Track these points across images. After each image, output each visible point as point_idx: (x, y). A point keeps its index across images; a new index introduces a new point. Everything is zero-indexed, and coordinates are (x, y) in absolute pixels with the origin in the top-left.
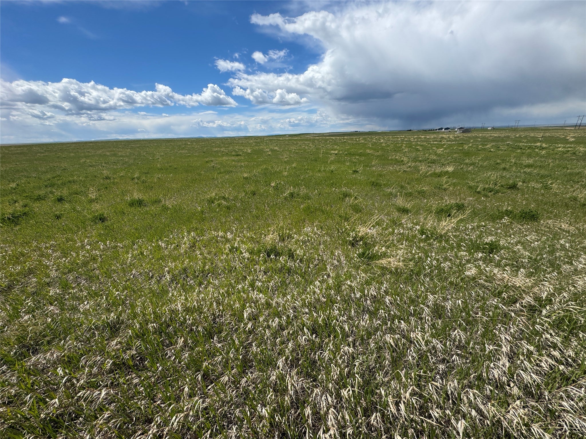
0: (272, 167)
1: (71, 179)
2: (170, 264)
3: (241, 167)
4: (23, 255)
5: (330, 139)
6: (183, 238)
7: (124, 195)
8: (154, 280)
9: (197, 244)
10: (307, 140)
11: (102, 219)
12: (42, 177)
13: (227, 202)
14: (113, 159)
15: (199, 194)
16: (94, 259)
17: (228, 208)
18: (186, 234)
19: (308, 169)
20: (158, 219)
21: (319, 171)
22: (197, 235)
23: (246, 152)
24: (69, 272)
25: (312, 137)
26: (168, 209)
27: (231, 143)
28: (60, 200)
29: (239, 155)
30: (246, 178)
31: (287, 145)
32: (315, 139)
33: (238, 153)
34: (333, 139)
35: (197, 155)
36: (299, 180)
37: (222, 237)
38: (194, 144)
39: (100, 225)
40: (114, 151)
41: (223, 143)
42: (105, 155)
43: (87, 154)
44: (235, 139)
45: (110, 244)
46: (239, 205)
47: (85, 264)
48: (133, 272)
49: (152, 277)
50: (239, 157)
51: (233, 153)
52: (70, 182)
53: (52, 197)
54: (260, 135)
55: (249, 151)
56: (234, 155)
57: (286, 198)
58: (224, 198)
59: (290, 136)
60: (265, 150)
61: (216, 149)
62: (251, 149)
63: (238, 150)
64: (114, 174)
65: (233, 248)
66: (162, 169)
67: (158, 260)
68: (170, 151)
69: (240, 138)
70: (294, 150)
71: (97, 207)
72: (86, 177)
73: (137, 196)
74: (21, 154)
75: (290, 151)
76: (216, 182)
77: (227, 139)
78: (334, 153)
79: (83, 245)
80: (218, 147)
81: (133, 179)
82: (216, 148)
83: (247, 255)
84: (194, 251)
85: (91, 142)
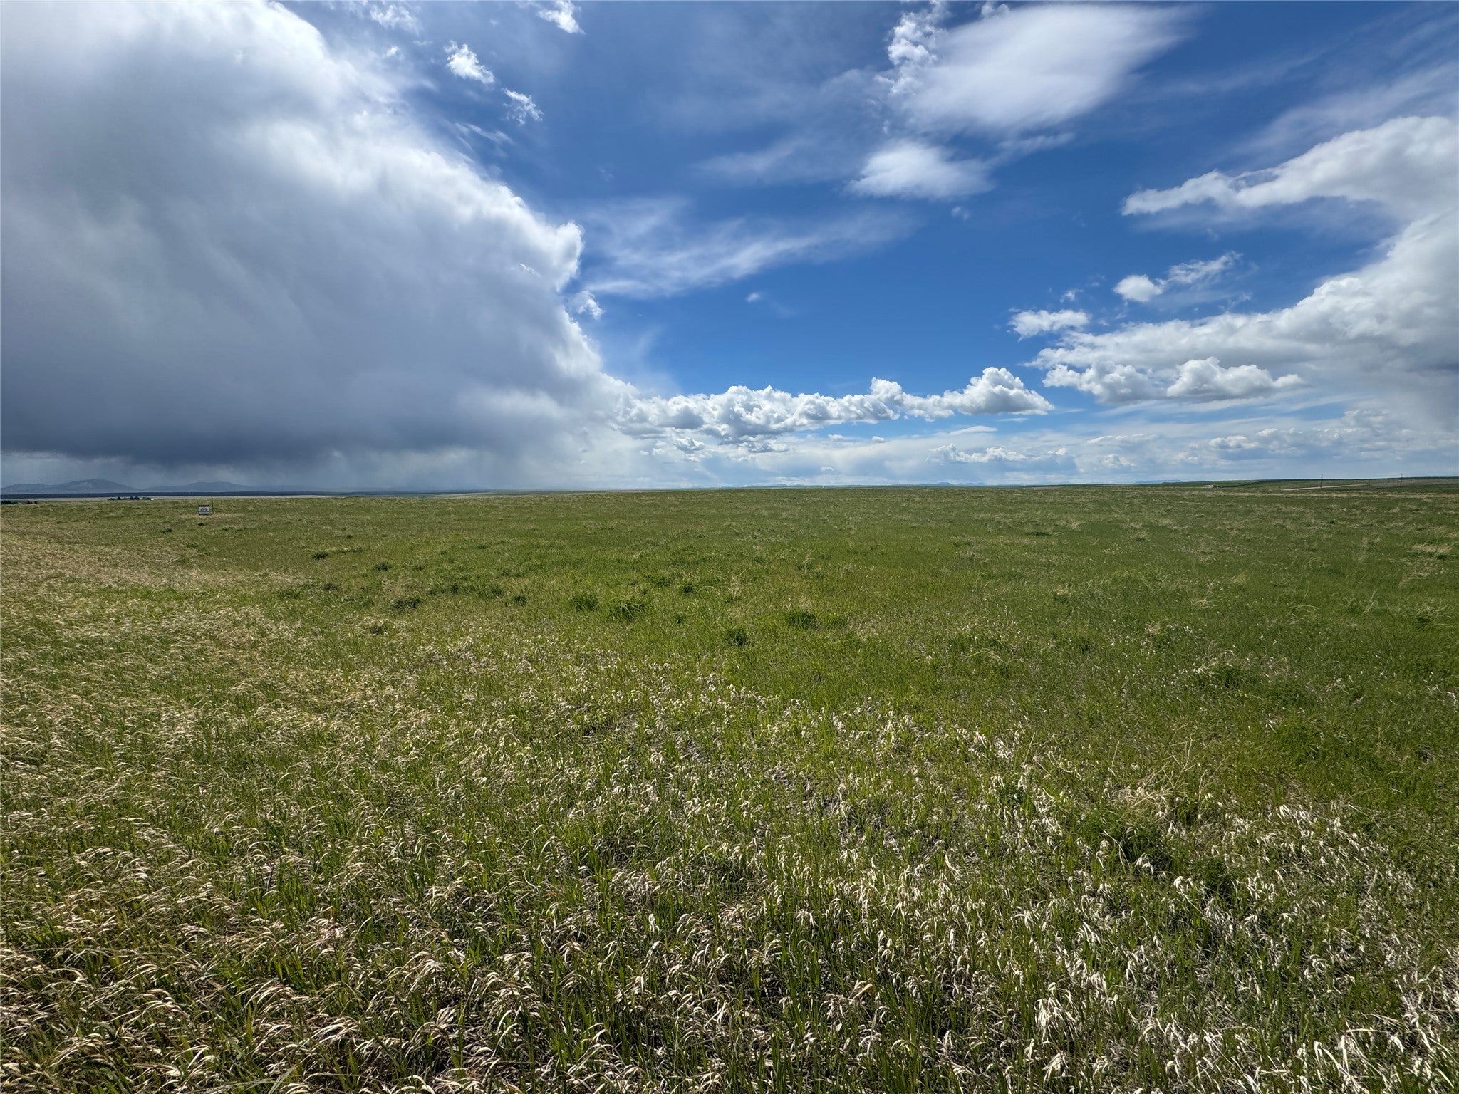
0: (1153, 579)
1: (707, 555)
2: (850, 777)
3: (1049, 566)
4: (628, 674)
5: (1406, 500)
6: (884, 721)
7: (780, 597)
8: (812, 803)
9: (914, 747)
10: (1292, 501)
11: (741, 640)
12: (671, 546)
13: (1001, 656)
14: (772, 523)
15: (930, 620)
16: (717, 715)
17: (1004, 672)
18: (891, 713)
19: (1299, 599)
20: (836, 663)
21: (1354, 611)
22: (918, 722)
23: (1064, 528)
24: (680, 728)
25: (1314, 491)
26: (858, 644)
27: (1022, 503)
28: (688, 590)
29: (1043, 534)
30: (1063, 600)
31: (1208, 513)
32: (1330, 501)
33: (1043, 530)
34: (1421, 503)
35: (933, 526)
36: (1259, 631)
37: (981, 749)
38: (929, 500)
39: (734, 651)
40: (774, 508)
41: (999, 501)
42: (760, 515)
43: (734, 511)
44: (1033, 491)
45: (745, 693)
46: (1034, 669)
47: (704, 720)
48: (777, 768)
49: (810, 793)
50: (1044, 540)
51: (1028, 529)
52: (704, 560)
53: (678, 584)
54: (1111, 482)
55: (1075, 525)
56: (1027, 534)
57: (1201, 681)
58: (994, 643)
59: (1219, 485)
60: (1126, 526)
61: (982, 515)
62: (1081, 520)
63: (1043, 520)
64: (772, 553)
65: (1011, 789)
66: (854, 552)
67: (827, 757)
68: (875, 514)
69: (1048, 490)
70: (1235, 532)
71: (736, 613)
72: (728, 554)
73: (805, 604)
74: (650, 506)
75: (1223, 535)
76: (976, 599)
77: (1011, 492)
78: (1431, 555)
79: (705, 681)
80: (989, 511)
81: (800, 568)
82: (981, 511)
83: (1052, 825)
84: (905, 763)
85: (743, 491)
